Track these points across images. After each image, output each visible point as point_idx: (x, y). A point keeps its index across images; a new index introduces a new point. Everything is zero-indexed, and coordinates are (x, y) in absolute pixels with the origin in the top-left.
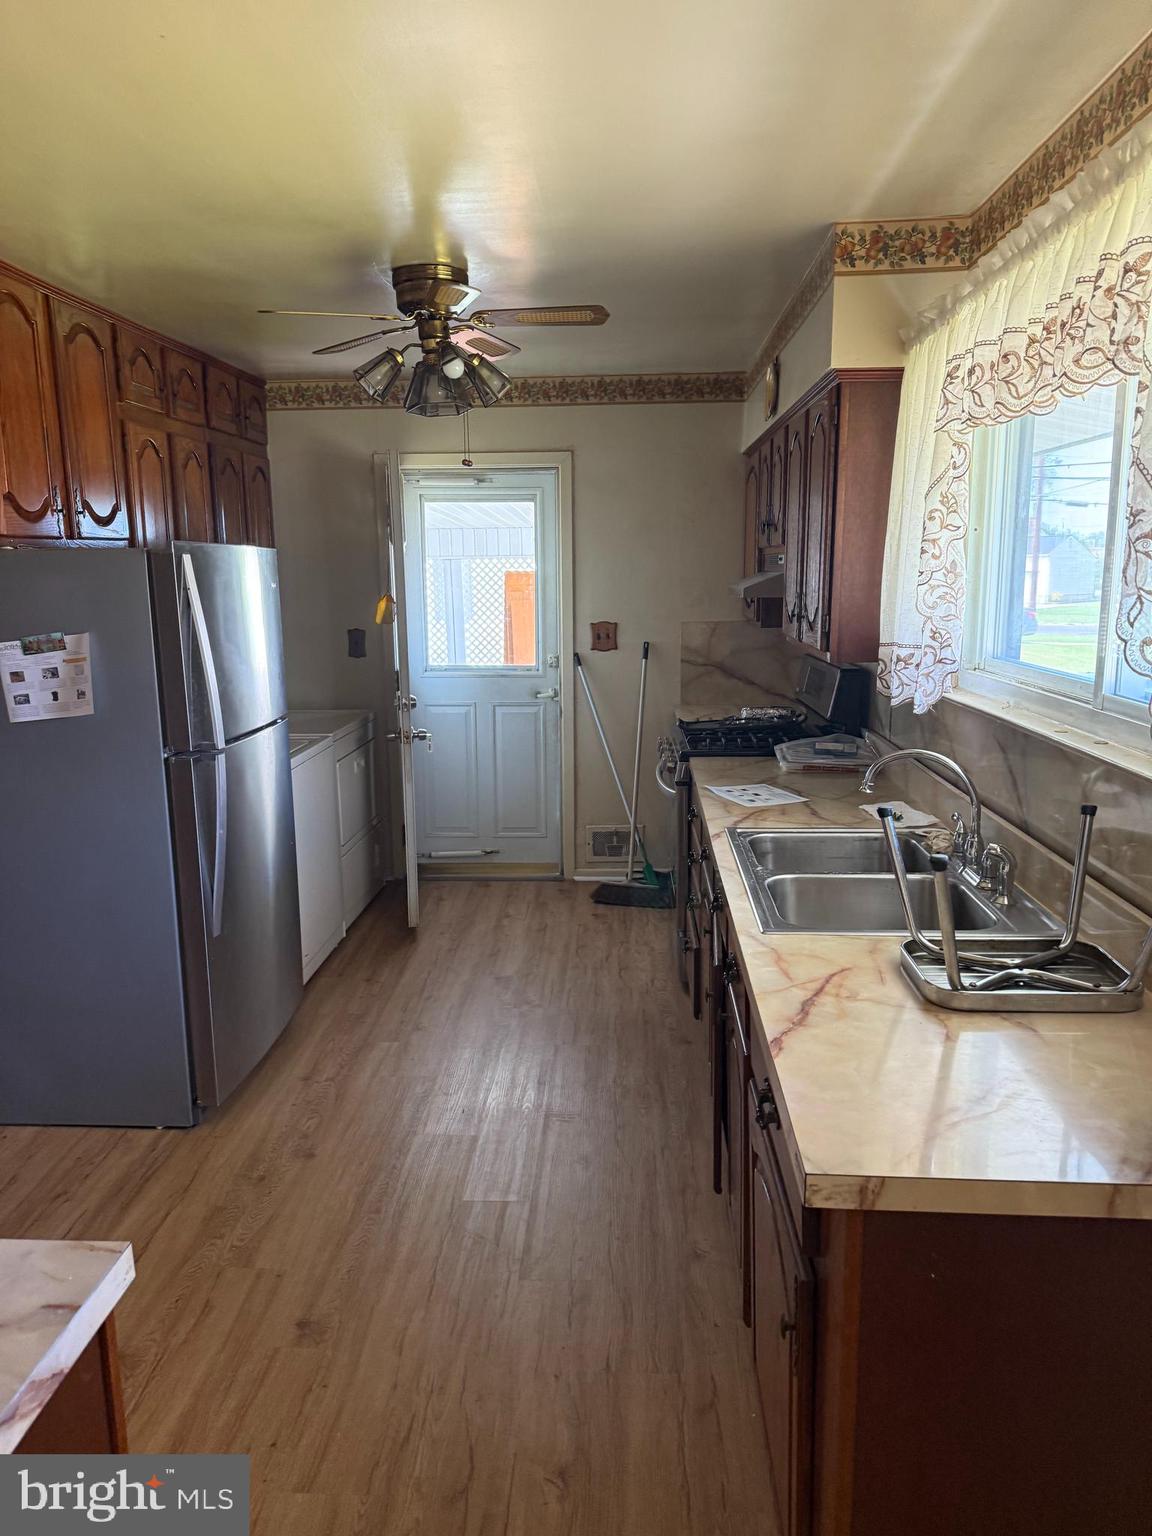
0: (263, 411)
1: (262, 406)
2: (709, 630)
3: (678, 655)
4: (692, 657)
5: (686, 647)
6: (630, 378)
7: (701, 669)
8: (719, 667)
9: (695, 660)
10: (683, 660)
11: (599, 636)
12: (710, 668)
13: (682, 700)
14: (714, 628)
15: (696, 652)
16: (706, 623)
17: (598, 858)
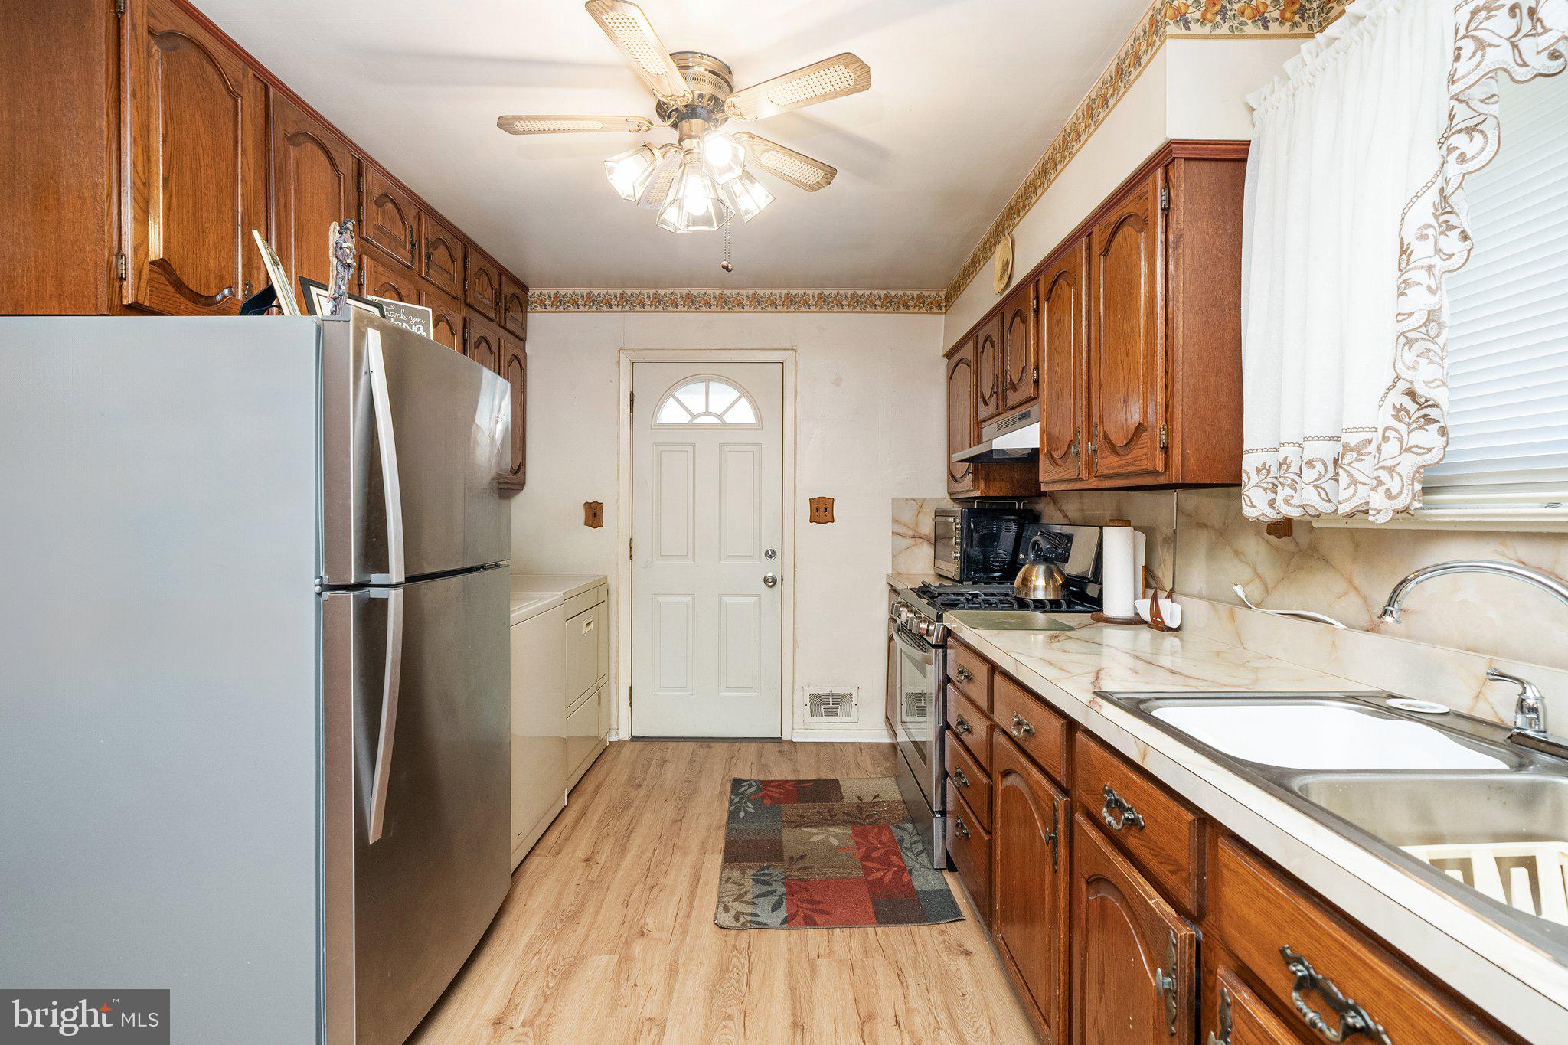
0: (524, 312)
1: (524, 308)
2: (916, 506)
3: (889, 528)
4: (902, 530)
5: (896, 521)
6: (846, 292)
7: (910, 541)
8: (926, 539)
9: (904, 533)
10: (893, 533)
11: (817, 510)
12: (918, 540)
13: (893, 569)
14: (921, 504)
15: (905, 525)
16: (914, 500)
17: (815, 719)
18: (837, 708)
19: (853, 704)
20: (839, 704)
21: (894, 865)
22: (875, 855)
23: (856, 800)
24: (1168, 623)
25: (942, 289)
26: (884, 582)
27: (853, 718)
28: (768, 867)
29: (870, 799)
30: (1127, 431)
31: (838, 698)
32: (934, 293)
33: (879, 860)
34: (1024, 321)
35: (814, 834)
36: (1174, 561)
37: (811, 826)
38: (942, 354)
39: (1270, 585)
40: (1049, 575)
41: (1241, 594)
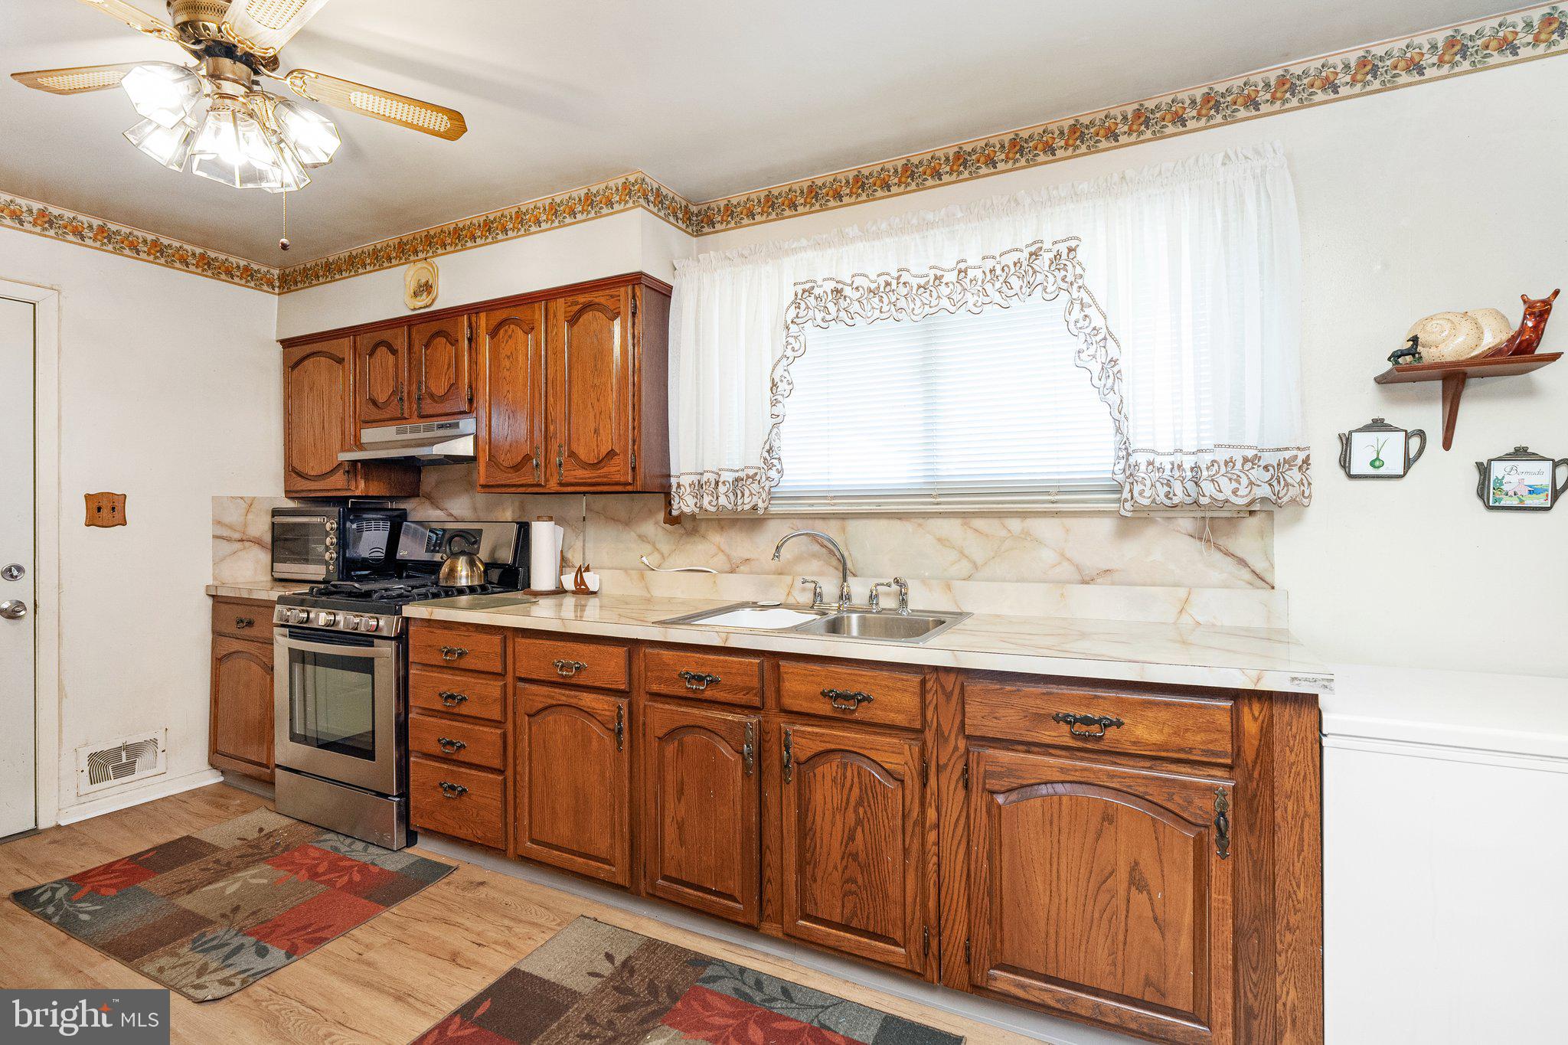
2: (245, 506)
3: (208, 531)
4: (226, 533)
5: (218, 523)
6: (147, 235)
7: (239, 545)
8: (258, 542)
9: (230, 537)
10: (215, 537)
11: (99, 509)
12: (247, 544)
13: (215, 578)
14: (251, 504)
15: (230, 527)
16: (242, 498)
17: (97, 786)
18: (135, 762)
19: (159, 751)
20: (136, 756)
21: (352, 867)
22: (321, 870)
23: (238, 843)
24: (592, 589)
25: (274, 267)
26: (203, 592)
27: (160, 769)
28: (204, 935)
29: (256, 835)
30: (598, 454)
31: (134, 750)
32: (266, 269)
33: (329, 871)
34: (454, 342)
35: (224, 888)
36: (584, 545)
37: (210, 883)
38: (275, 338)
39: (666, 555)
40: (472, 564)
41: (646, 562)
